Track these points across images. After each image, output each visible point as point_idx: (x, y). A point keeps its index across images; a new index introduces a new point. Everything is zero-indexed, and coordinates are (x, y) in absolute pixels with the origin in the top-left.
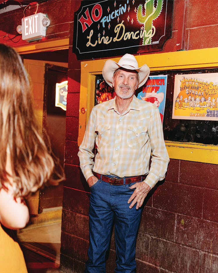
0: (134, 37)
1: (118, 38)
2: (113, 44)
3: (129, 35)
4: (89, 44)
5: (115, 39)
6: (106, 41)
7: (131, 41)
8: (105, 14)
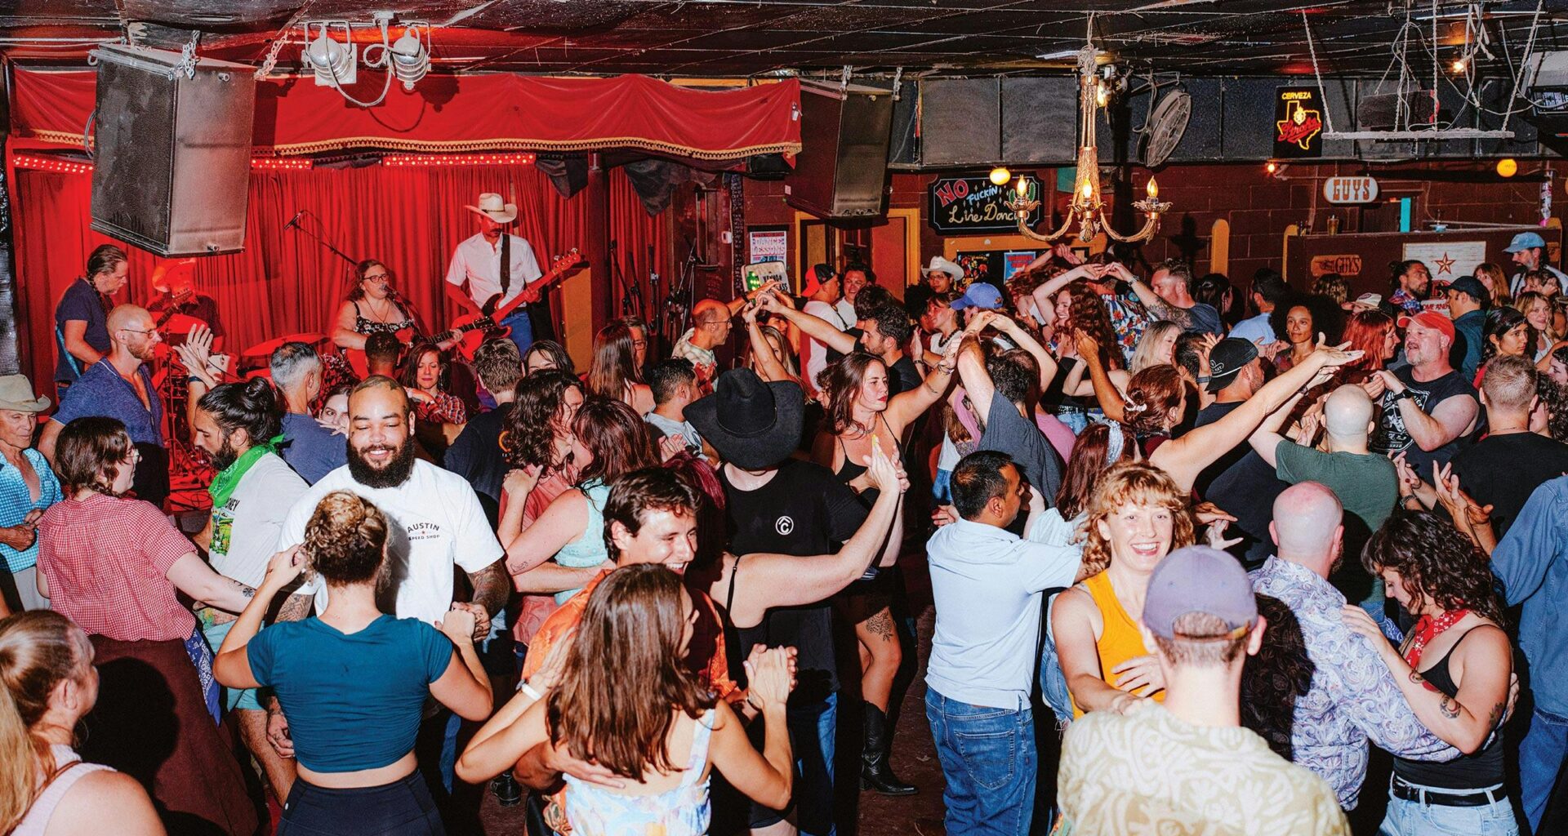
0: (1008, 218)
1: (991, 216)
2: (983, 223)
3: (1001, 216)
4: (952, 220)
5: (986, 218)
6: (975, 219)
7: (1004, 222)
8: (972, 191)
